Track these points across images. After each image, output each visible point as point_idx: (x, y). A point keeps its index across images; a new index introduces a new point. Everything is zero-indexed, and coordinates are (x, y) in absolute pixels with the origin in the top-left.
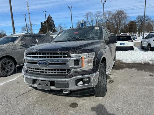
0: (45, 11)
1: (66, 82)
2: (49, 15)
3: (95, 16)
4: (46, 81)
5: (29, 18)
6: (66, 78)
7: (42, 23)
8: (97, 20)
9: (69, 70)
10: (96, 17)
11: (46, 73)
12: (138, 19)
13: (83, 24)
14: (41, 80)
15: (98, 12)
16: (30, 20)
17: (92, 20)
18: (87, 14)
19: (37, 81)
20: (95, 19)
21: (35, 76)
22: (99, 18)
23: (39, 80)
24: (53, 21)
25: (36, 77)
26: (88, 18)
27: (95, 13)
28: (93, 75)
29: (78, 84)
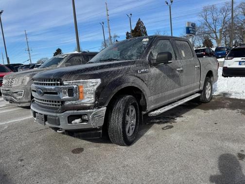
0: (129, 15)
1: (57, 118)
2: (139, 19)
3: (221, 12)
5: (109, 27)
6: (57, 112)
7: (128, 33)
8: (226, 19)
9: (63, 102)
10: (224, 14)
16: (109, 30)
17: (215, 20)
18: (205, 10)
19: (36, 114)
20: (221, 16)
24: (144, 28)
26: (207, 17)
28: (92, 112)
29: (73, 122)
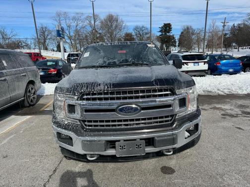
1: (174, 136)
3: (73, 20)
4: (135, 140)
8: (78, 27)
9: (173, 116)
10: (76, 22)
11: (126, 127)
12: (135, 31)
13: (61, 32)
14: (125, 140)
15: (78, 13)
17: (69, 27)
18: (59, 16)
19: (117, 143)
20: (74, 24)
21: (111, 135)
22: (81, 25)
23: (119, 141)
25: (113, 135)
26: (61, 22)
27: (73, 15)
